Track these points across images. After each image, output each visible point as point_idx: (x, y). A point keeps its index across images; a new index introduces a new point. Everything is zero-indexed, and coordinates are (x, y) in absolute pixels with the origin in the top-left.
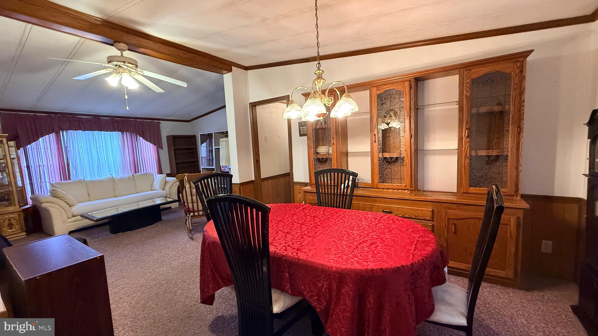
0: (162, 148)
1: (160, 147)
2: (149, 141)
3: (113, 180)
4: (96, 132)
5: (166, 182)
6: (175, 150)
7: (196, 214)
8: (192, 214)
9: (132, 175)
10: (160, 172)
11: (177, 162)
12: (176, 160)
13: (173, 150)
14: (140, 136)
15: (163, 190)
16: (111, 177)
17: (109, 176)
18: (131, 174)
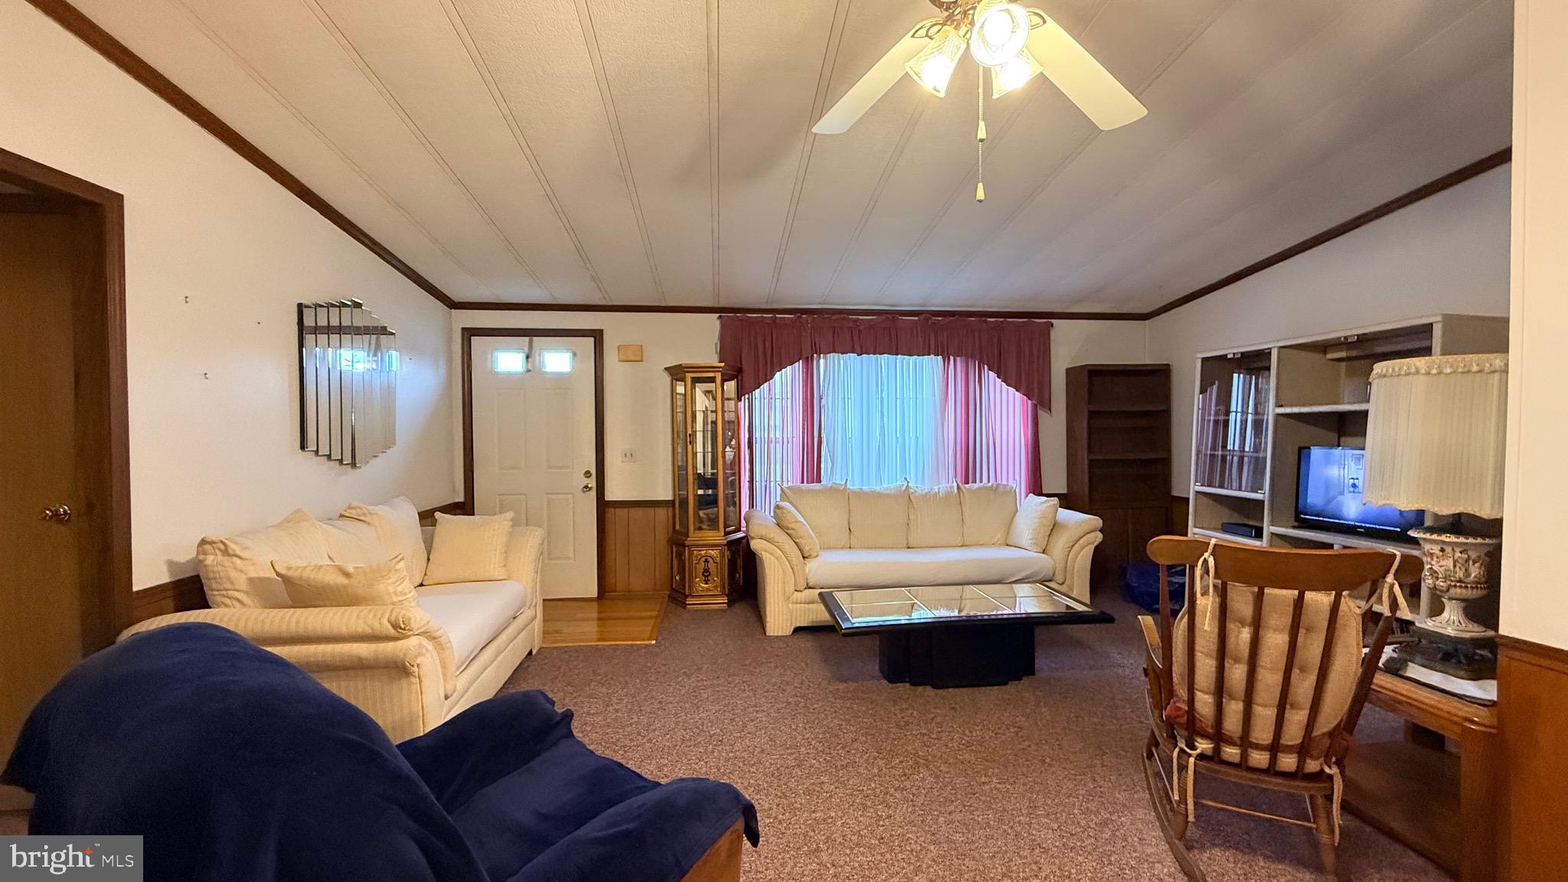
0: (1050, 410)
1: (1043, 406)
2: (1013, 385)
3: (906, 496)
4: (885, 359)
5: (1055, 527)
6: (1092, 415)
7: (1231, 752)
8: (1203, 746)
9: (958, 488)
10: (1036, 487)
11: (1092, 457)
12: (1090, 450)
13: (1086, 414)
14: (990, 369)
15: (1043, 552)
16: (904, 488)
17: (900, 483)
18: (955, 484)
